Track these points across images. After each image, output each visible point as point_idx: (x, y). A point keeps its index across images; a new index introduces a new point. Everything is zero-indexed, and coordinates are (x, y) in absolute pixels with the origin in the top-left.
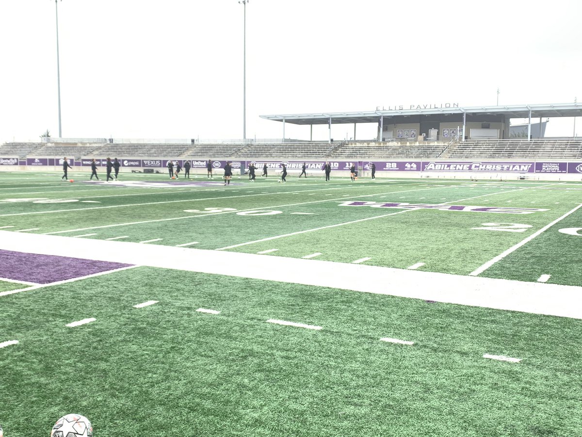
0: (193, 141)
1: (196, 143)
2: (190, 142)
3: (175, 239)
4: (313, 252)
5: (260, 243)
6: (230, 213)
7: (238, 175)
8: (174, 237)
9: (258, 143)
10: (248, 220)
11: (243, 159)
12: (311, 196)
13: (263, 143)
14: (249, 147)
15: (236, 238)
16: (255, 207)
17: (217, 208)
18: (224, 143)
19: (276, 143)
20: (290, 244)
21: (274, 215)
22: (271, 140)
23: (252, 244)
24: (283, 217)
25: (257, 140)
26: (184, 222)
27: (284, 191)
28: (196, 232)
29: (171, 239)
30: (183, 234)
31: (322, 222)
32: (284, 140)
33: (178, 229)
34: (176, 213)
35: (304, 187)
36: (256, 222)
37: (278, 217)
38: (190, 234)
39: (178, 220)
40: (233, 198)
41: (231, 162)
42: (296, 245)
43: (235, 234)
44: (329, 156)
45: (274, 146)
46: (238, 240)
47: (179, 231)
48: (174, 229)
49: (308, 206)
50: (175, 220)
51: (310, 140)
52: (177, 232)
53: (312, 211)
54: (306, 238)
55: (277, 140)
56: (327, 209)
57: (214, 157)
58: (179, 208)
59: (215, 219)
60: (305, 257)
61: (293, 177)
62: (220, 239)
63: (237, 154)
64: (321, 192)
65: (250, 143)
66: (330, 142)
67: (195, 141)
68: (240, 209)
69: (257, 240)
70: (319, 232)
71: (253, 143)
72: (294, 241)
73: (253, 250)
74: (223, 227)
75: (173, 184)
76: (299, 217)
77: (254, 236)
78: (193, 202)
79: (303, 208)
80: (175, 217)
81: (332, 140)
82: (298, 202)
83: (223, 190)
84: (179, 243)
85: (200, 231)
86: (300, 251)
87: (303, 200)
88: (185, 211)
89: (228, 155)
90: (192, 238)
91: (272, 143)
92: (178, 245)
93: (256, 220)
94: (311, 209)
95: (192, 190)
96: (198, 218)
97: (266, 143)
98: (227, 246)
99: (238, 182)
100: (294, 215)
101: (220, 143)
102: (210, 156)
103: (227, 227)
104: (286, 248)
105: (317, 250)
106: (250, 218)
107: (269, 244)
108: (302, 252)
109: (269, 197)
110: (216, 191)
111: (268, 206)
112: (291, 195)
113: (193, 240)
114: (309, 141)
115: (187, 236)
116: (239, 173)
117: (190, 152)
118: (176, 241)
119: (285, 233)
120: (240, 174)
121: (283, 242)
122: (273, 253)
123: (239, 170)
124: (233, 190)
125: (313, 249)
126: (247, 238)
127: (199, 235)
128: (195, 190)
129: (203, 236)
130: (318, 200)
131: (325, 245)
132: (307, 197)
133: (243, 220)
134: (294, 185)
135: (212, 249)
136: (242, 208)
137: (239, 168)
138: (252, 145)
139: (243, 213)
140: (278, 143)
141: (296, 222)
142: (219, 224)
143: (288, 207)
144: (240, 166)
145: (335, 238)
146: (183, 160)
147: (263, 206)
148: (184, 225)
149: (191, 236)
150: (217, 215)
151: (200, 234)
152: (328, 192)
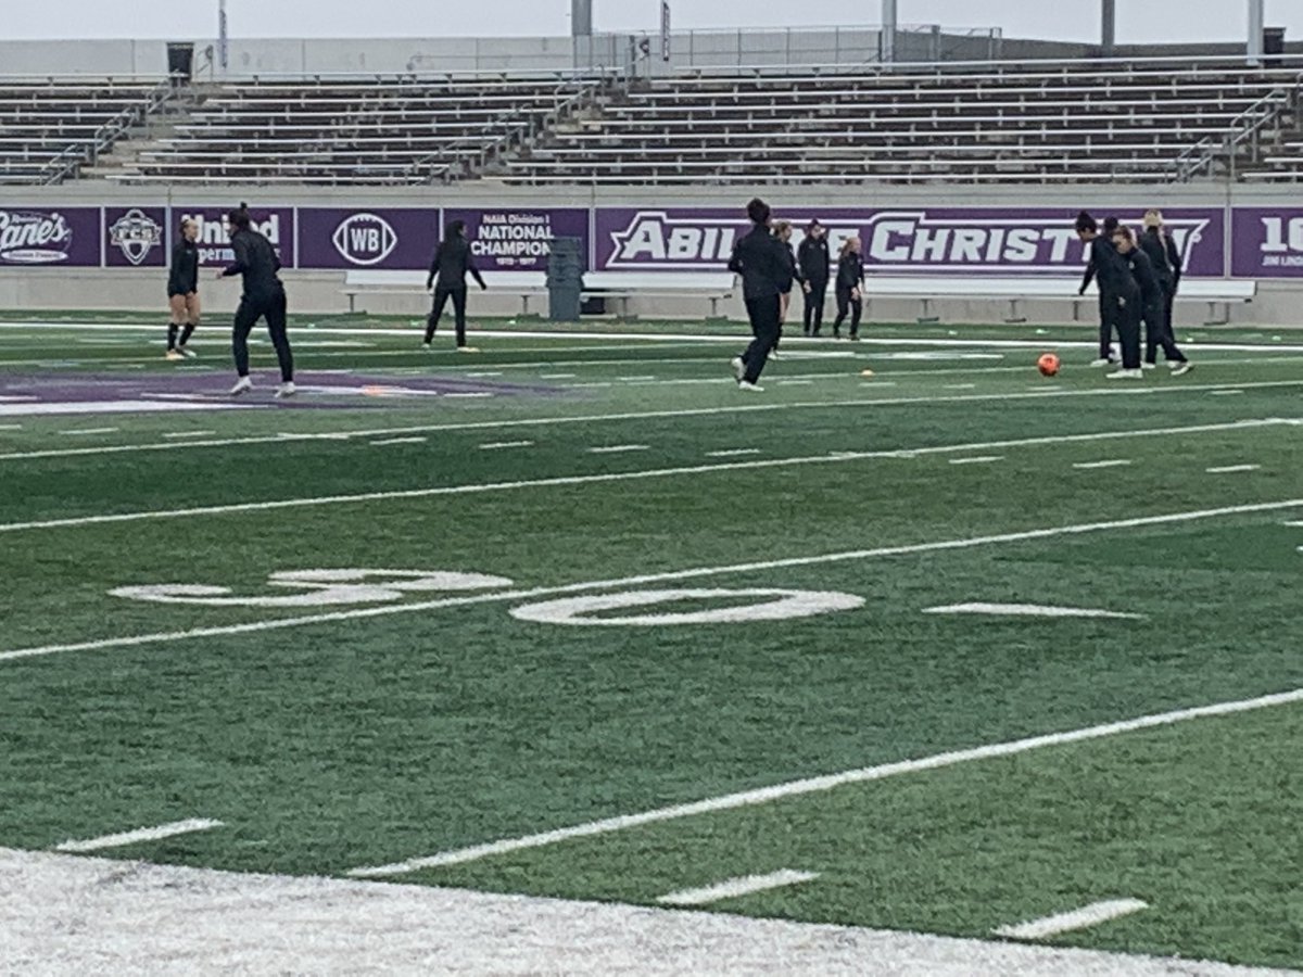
0: (180, 57)
1: (201, 70)
2: (161, 71)
3: (48, 798)
4: (1083, 895)
5: (683, 825)
6: (461, 609)
7: (528, 320)
8: (41, 787)
9: (687, 69)
10: (593, 657)
11: (569, 197)
12: (1097, 479)
13: (731, 68)
14: (618, 98)
15: (500, 791)
16: (651, 567)
17: (360, 573)
18: (423, 73)
19: (828, 66)
20: (909, 837)
21: (795, 624)
22: (789, 42)
23: (622, 833)
24: (869, 634)
25: (675, 47)
26: (118, 674)
27: (888, 438)
28: (204, 749)
29: (20, 797)
30: (108, 765)
31: (1169, 674)
32: (888, 43)
33: (73, 728)
34: (52, 611)
35: (1038, 407)
36: (660, 671)
37: (826, 637)
38: (163, 763)
39: (71, 661)
40: (487, 498)
41: (476, 217)
42: (952, 841)
43: (495, 766)
44: (1245, 163)
45: (810, 87)
46: (513, 809)
47: (76, 737)
48: (37, 728)
49: (1063, 554)
50: (48, 662)
51: (1097, 40)
52: (64, 749)
53: (1095, 595)
54: (1034, 794)
55: (837, 40)
56: (1209, 578)
57: (347, 178)
58: (75, 573)
59: (347, 651)
60: (1026, 930)
61: (964, 330)
62: (381, 797)
63: (525, 156)
64: (1179, 446)
65: (622, 71)
66: (1254, 55)
67: (199, 60)
68: (537, 581)
69: (659, 804)
70: (1140, 752)
71: (649, 68)
72: (943, 815)
73: (627, 881)
74: (412, 711)
75: (24, 395)
76: (987, 636)
77: (643, 775)
78: (179, 529)
79: (1025, 569)
80: (45, 637)
81: (1273, 41)
82: (990, 523)
83: (413, 432)
84: (81, 831)
85: (238, 738)
86: (985, 884)
87: (1031, 512)
88: (119, 592)
89: (457, 168)
90: (176, 788)
91: (795, 68)
92: (70, 845)
93: (660, 659)
94: (1090, 574)
95: (178, 438)
96: (216, 647)
97: (747, 67)
98: (432, 850)
99: (519, 375)
100: (949, 619)
101: (389, 73)
102: (316, 177)
103: (436, 711)
104: (881, 862)
105: (1114, 882)
106: (610, 648)
107: (753, 834)
108: (997, 895)
109: (767, 487)
110: (355, 440)
111: (752, 554)
112: (938, 470)
113: (180, 806)
114: (1091, 51)
115: (136, 780)
116: (541, 306)
117: (156, 147)
118: (53, 813)
119: (872, 752)
120: (545, 314)
121: (858, 818)
122: (779, 900)
123: (540, 278)
124: (494, 436)
125: (1084, 874)
126: (585, 791)
127: (224, 770)
128: (202, 438)
129: (256, 776)
130: (1145, 507)
131: (1176, 844)
132: (1062, 488)
133: (557, 660)
134: (964, 391)
135: (323, 870)
136: (551, 576)
137: (540, 265)
138: (637, 84)
139: (559, 612)
140: (844, 66)
141: (966, 677)
142: (379, 693)
143: (911, 560)
144: (545, 249)
145: (1261, 796)
146: (103, 204)
147: (714, 556)
148: (118, 694)
149: (168, 780)
150: (364, 622)
151: (234, 760)
152: (1231, 450)
